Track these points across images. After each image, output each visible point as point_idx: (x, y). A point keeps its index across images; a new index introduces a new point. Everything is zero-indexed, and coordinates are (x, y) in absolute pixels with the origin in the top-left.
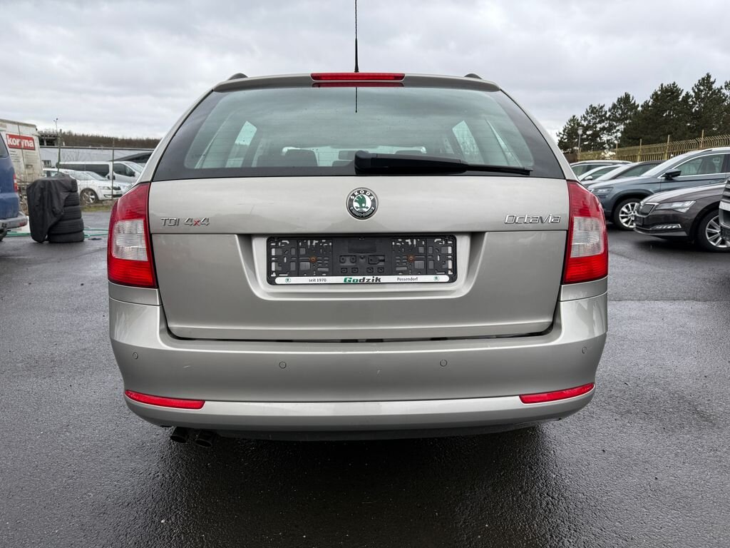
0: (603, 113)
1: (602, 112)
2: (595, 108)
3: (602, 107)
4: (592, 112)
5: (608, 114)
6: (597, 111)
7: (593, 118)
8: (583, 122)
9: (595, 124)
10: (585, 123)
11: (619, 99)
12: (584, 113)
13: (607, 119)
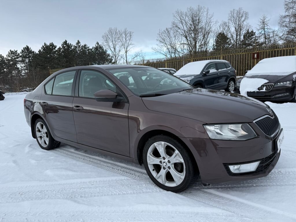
0: (18, 54)
1: (16, 53)
2: (13, 51)
3: (16, 51)
4: (12, 53)
5: (20, 55)
6: (14, 53)
7: (13, 56)
8: (8, 57)
9: (15, 58)
10: (10, 58)
11: (24, 48)
12: (7, 54)
13: (20, 57)
